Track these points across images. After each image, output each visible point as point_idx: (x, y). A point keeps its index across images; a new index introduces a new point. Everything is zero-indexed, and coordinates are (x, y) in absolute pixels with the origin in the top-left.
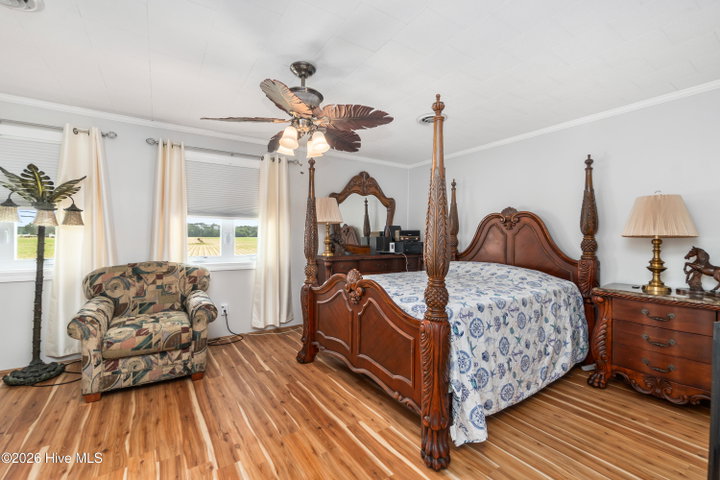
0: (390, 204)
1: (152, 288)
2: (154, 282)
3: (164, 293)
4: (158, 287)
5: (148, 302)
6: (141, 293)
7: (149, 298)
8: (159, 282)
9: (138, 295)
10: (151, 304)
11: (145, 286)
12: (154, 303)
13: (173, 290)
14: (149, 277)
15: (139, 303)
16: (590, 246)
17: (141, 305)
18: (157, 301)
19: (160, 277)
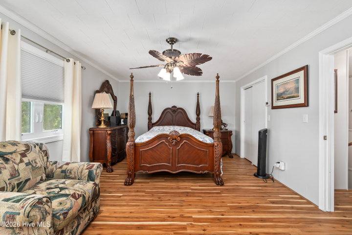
0: (115, 99)
1: (22, 166)
2: (21, 161)
3: (34, 169)
4: (27, 164)
5: (23, 180)
6: (14, 174)
7: (23, 176)
8: (26, 160)
9: (12, 176)
10: (27, 181)
11: (16, 166)
12: (29, 179)
13: (39, 165)
14: (14, 156)
15: (16, 183)
16: (198, 119)
17: (18, 185)
18: (31, 177)
19: (23, 155)
